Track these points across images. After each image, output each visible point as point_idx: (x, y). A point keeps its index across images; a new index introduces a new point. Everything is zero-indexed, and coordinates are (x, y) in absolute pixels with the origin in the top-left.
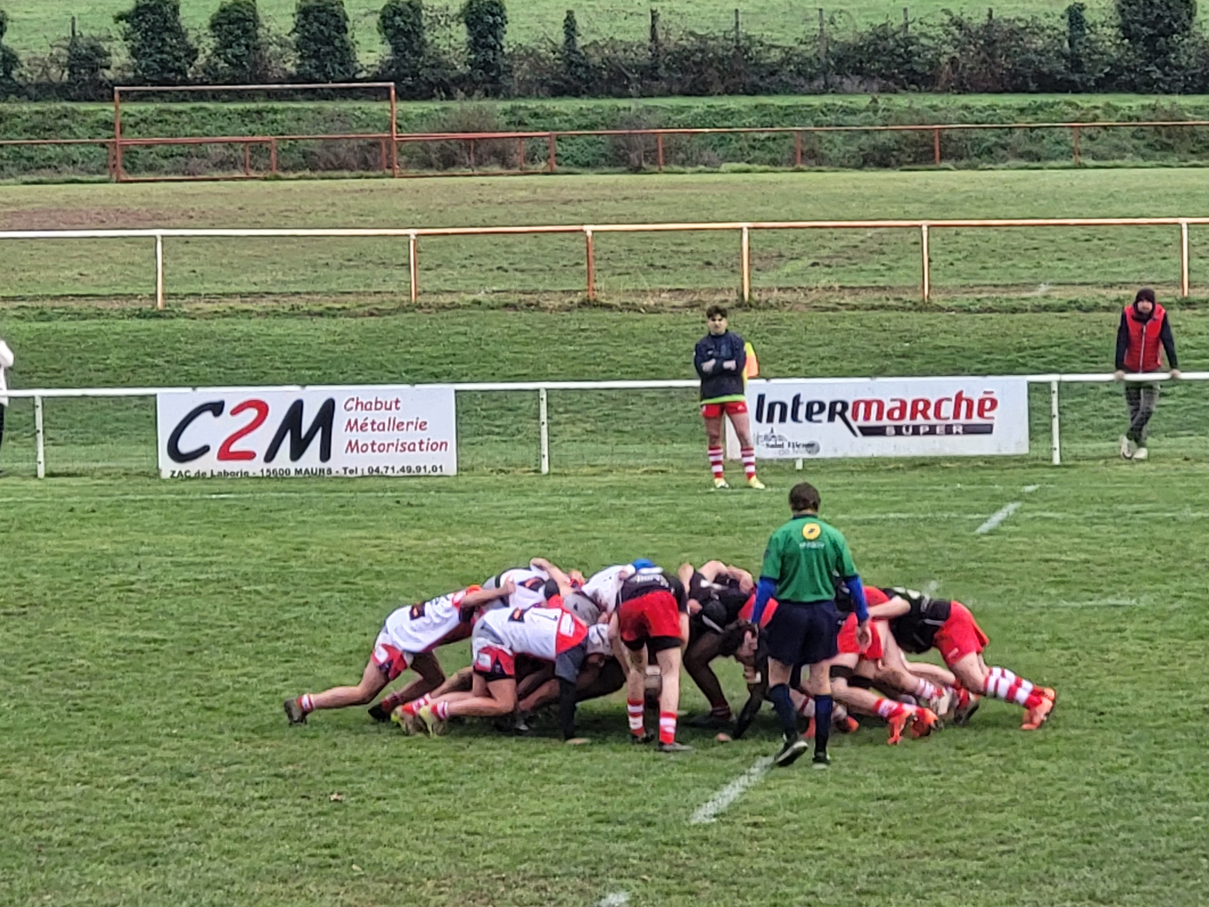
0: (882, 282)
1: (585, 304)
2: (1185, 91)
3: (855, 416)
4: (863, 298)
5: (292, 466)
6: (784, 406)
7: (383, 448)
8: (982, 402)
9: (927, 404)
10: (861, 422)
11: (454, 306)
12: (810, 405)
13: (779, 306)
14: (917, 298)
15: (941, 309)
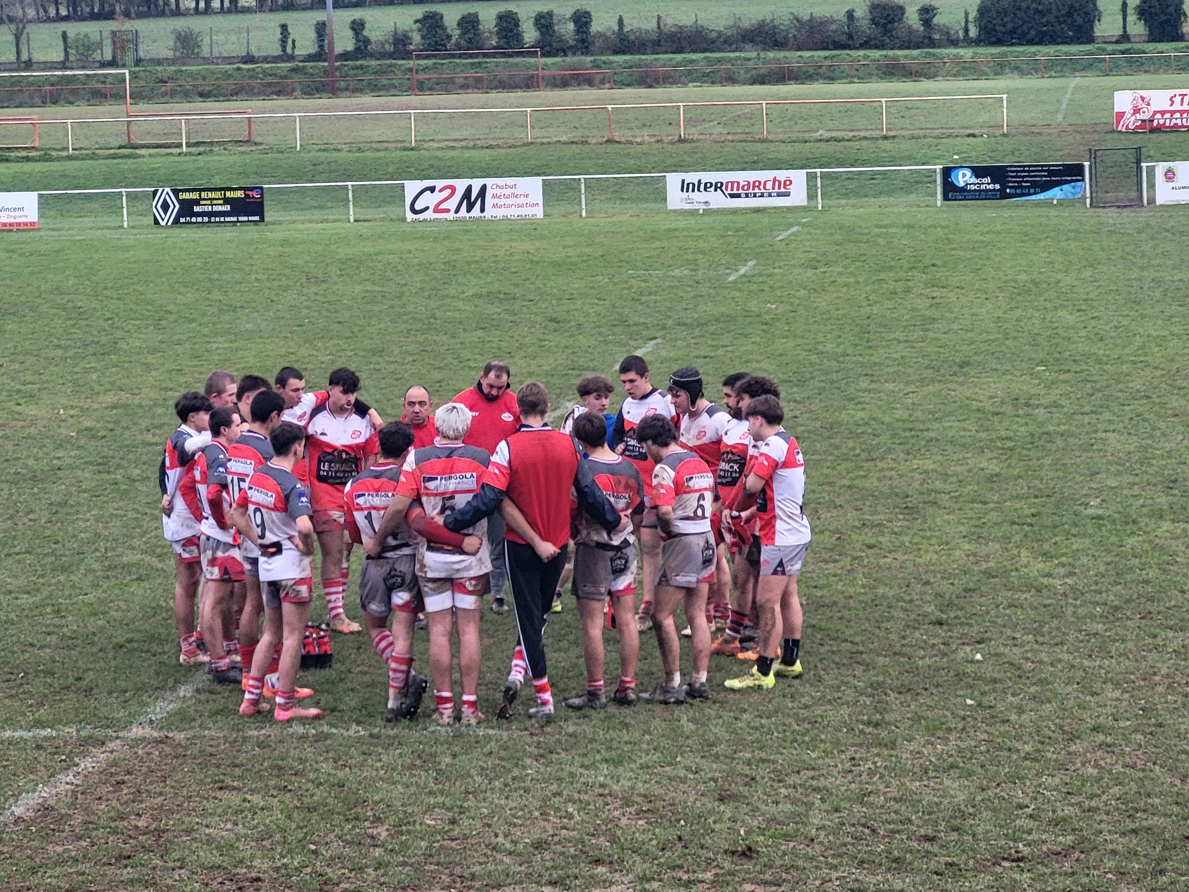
0: (747, 130)
1: (609, 141)
2: (900, 48)
3: (727, 189)
4: (737, 137)
5: (468, 215)
6: (694, 185)
7: (510, 206)
8: (785, 182)
9: (760, 183)
10: (729, 192)
11: (549, 143)
12: (706, 184)
13: (698, 141)
14: (761, 137)
15: (772, 141)
